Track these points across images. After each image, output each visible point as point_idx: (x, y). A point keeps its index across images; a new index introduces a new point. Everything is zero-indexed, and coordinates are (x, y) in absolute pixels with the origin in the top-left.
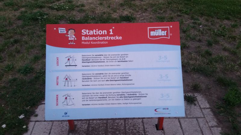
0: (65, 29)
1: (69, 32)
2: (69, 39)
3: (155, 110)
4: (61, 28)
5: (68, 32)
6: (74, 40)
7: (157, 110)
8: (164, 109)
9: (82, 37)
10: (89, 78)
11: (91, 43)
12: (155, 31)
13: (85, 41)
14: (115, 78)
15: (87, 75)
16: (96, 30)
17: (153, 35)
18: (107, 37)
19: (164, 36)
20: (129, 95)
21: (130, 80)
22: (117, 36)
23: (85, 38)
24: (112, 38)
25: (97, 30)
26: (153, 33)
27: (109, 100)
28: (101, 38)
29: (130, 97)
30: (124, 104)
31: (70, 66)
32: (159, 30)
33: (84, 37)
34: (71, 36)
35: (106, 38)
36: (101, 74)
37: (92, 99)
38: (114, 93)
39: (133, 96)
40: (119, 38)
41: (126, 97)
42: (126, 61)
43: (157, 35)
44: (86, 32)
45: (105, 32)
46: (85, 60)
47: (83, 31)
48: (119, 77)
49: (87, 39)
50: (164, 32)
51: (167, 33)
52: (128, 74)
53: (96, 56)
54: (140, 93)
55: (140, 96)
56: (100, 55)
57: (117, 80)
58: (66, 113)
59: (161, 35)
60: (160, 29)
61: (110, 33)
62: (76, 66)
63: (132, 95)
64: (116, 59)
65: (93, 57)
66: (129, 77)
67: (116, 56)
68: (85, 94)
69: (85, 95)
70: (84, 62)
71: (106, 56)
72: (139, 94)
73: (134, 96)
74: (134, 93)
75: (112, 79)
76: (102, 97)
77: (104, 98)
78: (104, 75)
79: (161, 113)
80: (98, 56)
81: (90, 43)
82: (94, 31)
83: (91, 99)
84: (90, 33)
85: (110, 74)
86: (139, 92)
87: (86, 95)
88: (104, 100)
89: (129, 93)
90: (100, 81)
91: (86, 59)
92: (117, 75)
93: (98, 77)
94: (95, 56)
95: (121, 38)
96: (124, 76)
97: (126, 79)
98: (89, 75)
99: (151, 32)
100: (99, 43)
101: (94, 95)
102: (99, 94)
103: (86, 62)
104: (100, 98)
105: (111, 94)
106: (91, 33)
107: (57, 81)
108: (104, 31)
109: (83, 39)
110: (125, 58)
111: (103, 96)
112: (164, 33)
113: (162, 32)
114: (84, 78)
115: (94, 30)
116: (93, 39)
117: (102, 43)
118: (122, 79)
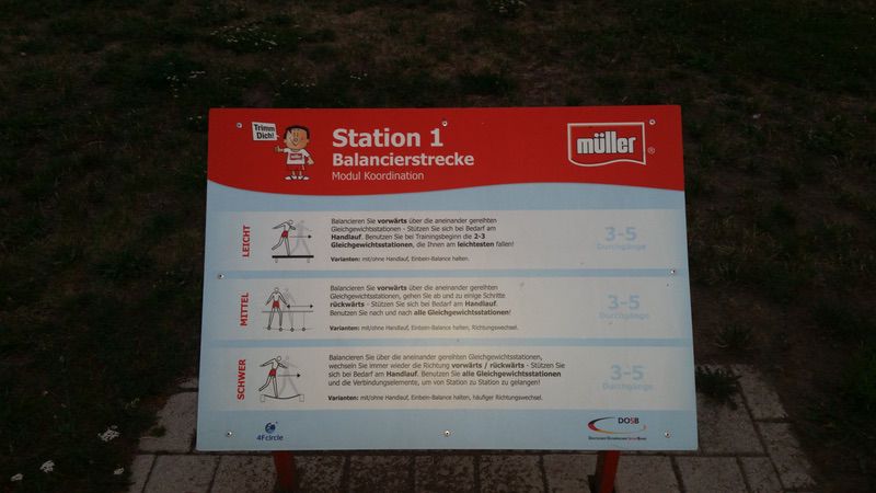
0: (273, 125)
1: (289, 135)
2: (289, 162)
3: (591, 424)
4: (259, 124)
5: (285, 138)
6: (306, 165)
7: (596, 425)
8: (624, 420)
9: (335, 155)
10: (356, 301)
11: (366, 175)
12: (593, 138)
13: (344, 169)
14: (446, 304)
15: (348, 293)
16: (382, 131)
17: (585, 152)
18: (423, 156)
19: (627, 155)
20: (496, 366)
21: (502, 313)
22: (456, 154)
23: (343, 159)
24: (440, 160)
25: (387, 130)
26: (585, 146)
27: (425, 383)
28: (398, 161)
29: (500, 375)
30: (478, 398)
31: (289, 257)
32: (608, 133)
33: (340, 156)
34: (296, 151)
35: (416, 161)
36: (396, 288)
37: (365, 379)
38: (441, 358)
39: (509, 370)
40: (463, 160)
41: (485, 374)
42: (488, 245)
43: (602, 151)
44: (348, 139)
45: (414, 139)
46: (343, 238)
47: (336, 134)
48: (463, 300)
49: (350, 161)
50: (624, 140)
51: (637, 145)
52: (493, 292)
53: (381, 225)
54: (537, 361)
55: (537, 370)
56: (396, 221)
57: (454, 313)
58: (273, 427)
59: (614, 151)
60: (611, 129)
61: (433, 141)
62: (312, 257)
63: (508, 366)
64: (451, 237)
65: (371, 225)
66: (498, 300)
67: (453, 225)
68: (341, 358)
69: (338, 362)
70: (339, 246)
71: (417, 225)
72: (534, 366)
73: (516, 370)
74: (516, 362)
75: (436, 309)
76: (400, 370)
77: (409, 375)
78: (408, 292)
79: (611, 436)
80: (388, 225)
81: (362, 176)
82: (377, 134)
83: (360, 379)
84: (361, 141)
85: (431, 288)
86: (534, 357)
87: (344, 362)
88: (406, 383)
89: (499, 361)
90: (393, 313)
91: (345, 234)
92: (456, 292)
93: (385, 300)
94: (377, 225)
95: (472, 159)
96: (479, 296)
97: (485, 309)
98: (357, 293)
99: (579, 141)
100: (391, 176)
101: (371, 366)
102: (390, 362)
103: (344, 245)
104: (394, 375)
105: (430, 362)
106: (367, 140)
107: (242, 311)
108: (410, 136)
109: (335, 164)
110: (485, 232)
111: (404, 369)
112: (625, 145)
113: (620, 140)
114: (339, 301)
115: (377, 131)
116: (372, 164)
117: (404, 176)
118: (471, 308)
